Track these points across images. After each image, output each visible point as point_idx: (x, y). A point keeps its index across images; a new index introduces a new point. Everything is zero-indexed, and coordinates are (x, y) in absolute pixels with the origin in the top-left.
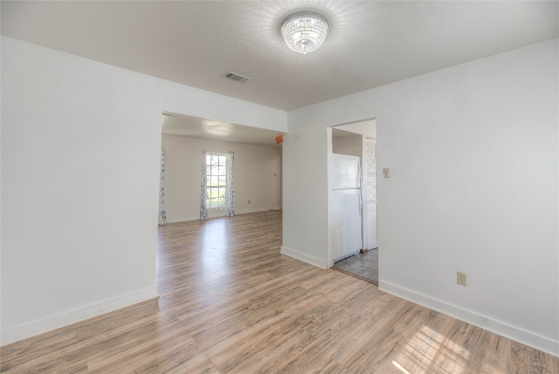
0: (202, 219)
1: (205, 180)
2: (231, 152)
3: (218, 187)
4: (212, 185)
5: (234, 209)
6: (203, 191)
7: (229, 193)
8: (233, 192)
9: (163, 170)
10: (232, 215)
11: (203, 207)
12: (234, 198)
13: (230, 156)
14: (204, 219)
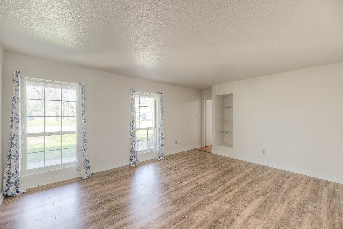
0: (131, 165)
1: (133, 122)
2: (159, 93)
3: (147, 129)
4: (141, 127)
5: (163, 152)
6: (133, 135)
7: (158, 135)
8: (162, 134)
9: (84, 111)
10: (162, 158)
11: (132, 152)
12: (163, 141)
13: (158, 97)
14: (134, 165)
